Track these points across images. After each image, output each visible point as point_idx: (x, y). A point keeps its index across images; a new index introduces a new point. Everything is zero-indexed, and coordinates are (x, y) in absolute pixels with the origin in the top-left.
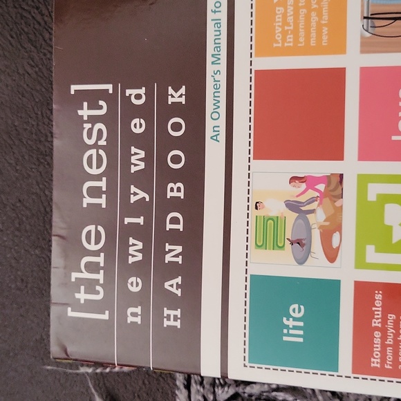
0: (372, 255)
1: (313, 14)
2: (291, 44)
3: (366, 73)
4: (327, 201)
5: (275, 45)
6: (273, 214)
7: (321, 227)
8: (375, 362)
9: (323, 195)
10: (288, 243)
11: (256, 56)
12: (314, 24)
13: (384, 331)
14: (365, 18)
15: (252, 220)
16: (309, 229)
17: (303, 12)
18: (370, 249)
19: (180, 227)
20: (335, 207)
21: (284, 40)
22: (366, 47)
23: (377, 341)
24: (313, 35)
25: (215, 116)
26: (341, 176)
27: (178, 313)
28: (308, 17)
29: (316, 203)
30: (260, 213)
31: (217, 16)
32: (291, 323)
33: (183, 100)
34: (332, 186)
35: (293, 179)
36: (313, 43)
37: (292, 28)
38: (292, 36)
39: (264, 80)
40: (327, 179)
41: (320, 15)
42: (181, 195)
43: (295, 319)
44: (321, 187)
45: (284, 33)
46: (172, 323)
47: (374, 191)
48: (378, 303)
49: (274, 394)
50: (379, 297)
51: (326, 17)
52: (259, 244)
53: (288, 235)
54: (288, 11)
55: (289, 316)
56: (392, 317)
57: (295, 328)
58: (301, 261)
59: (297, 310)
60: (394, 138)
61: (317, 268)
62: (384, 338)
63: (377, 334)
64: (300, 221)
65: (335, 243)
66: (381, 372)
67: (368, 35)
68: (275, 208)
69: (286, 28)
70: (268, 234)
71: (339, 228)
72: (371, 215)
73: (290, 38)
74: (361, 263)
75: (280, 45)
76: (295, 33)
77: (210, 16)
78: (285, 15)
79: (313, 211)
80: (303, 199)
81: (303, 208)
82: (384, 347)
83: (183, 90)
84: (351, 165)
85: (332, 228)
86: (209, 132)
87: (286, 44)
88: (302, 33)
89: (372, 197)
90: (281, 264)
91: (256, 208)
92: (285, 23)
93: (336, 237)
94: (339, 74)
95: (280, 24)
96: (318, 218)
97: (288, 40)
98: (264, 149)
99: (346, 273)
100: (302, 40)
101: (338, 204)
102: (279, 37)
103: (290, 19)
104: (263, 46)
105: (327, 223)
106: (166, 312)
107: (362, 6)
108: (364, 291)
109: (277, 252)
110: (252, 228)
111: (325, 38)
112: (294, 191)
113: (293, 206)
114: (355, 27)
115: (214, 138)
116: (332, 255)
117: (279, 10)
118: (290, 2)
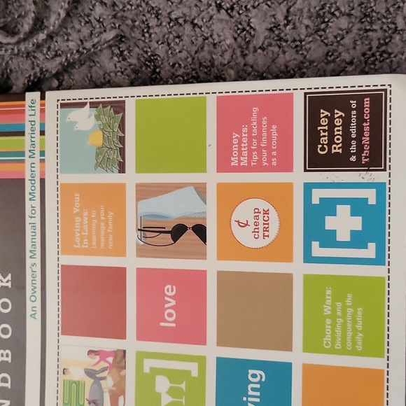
1: (102, 224)
2: (87, 247)
3: (141, 272)
4: (114, 371)
5: (75, 246)
6: (76, 378)
7: (110, 391)
9: (112, 366)
10: (86, 402)
11: (62, 254)
12: (103, 232)
14: (139, 230)
15: (61, 383)
16: (102, 392)
17: (95, 222)
19: (8, 385)
20: (120, 376)
21: (82, 242)
22: (141, 253)
24: (103, 240)
25: (33, 299)
26: (125, 352)
28: (98, 226)
29: (106, 372)
31: (33, 220)
33: (9, 285)
35: (90, 352)
36: (102, 246)
37: (87, 234)
38: (87, 240)
39: (67, 271)
40: (114, 354)
41: (107, 225)
42: (9, 359)
45: (82, 238)
51: (111, 227)
52: (66, 402)
53: (87, 396)
54: (84, 220)
60: (162, 324)
64: (95, 386)
65: (121, 404)
67: (142, 243)
68: (77, 374)
69: (83, 234)
70: (73, 394)
71: (123, 393)
75: (79, 246)
76: (90, 237)
77: (28, 220)
78: (82, 223)
79: (104, 378)
81: (98, 376)
83: (9, 277)
84: (131, 344)
85: (118, 392)
86: (29, 312)
87: (83, 246)
88: (94, 239)
89: (146, 370)
91: (64, 374)
92: (82, 230)
93: (121, 399)
95: (78, 230)
96: (108, 384)
97: (85, 243)
98: (68, 328)
100: (94, 243)
101: (122, 373)
102: (78, 240)
103: (86, 227)
104: (67, 246)
105: (115, 389)
107: (137, 220)
110: (61, 389)
111: (111, 243)
112: (91, 362)
113: (90, 373)
114: (132, 236)
115: (33, 316)
117: (78, 219)
118: (86, 214)
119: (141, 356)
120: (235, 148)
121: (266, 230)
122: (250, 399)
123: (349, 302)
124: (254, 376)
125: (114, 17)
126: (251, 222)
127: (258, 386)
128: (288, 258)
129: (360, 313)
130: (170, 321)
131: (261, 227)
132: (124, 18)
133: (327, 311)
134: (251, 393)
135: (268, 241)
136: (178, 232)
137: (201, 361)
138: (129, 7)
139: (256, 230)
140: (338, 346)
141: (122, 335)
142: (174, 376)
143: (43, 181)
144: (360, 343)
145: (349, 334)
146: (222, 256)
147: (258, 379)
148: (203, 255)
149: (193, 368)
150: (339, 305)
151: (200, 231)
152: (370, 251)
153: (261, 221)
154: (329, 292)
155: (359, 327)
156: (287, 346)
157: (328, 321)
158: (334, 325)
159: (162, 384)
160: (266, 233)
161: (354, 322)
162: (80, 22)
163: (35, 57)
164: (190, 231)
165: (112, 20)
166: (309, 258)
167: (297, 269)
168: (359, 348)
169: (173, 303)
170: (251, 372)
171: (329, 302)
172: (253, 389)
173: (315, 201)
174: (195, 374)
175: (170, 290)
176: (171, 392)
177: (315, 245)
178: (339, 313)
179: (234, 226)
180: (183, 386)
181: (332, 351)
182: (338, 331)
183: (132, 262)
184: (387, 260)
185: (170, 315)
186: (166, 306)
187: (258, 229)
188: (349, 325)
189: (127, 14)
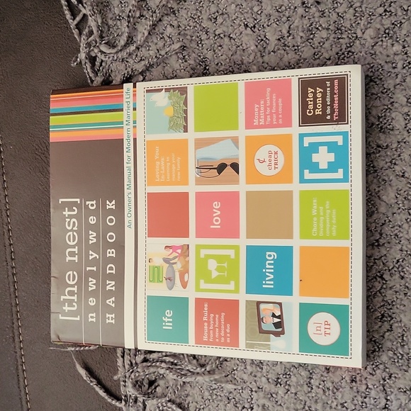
0: (203, 285)
1: (173, 165)
2: (164, 180)
3: (198, 195)
4: (182, 258)
5: (156, 180)
6: (157, 265)
7: (179, 271)
8: (205, 338)
9: (180, 255)
11: (148, 185)
12: (174, 170)
13: (209, 322)
14: (197, 168)
15: (148, 268)
16: (174, 272)
17: (168, 164)
18: (202, 282)
19: (114, 272)
20: (186, 261)
21: (160, 177)
22: (198, 182)
23: (206, 327)
24: (174, 176)
25: (129, 215)
26: (188, 245)
27: (113, 316)
28: (171, 167)
30: (151, 264)
31: (129, 165)
32: (166, 320)
33: (114, 207)
34: (184, 251)
35: (166, 247)
36: (173, 179)
37: (163, 172)
39: (151, 197)
40: (181, 247)
41: (176, 166)
42: (114, 255)
43: (168, 318)
44: (179, 251)
45: (160, 175)
46: (110, 321)
47: (203, 252)
48: (206, 309)
49: (164, 358)
50: (206, 305)
51: (179, 167)
52: (151, 280)
54: (162, 163)
55: (165, 316)
56: (212, 315)
57: (168, 322)
58: (170, 289)
59: (169, 313)
60: (212, 227)
61: (178, 292)
62: (209, 326)
63: (206, 324)
64: (170, 268)
65: (186, 280)
66: (208, 343)
67: (198, 176)
68: (158, 261)
69: (161, 172)
70: (155, 275)
71: (187, 272)
72: (202, 264)
73: (163, 177)
74: (198, 289)
75: (158, 180)
76: (165, 174)
77: (125, 165)
78: (160, 166)
79: (175, 263)
80: (171, 257)
81: (171, 262)
82: (209, 330)
83: (114, 202)
84: (192, 240)
85: (184, 271)
86: (126, 224)
87: (161, 180)
88: (168, 175)
89: (202, 256)
90: (161, 290)
91: (149, 262)
92: (161, 170)
93: (186, 275)
94: (186, 195)
95: (158, 170)
96: (178, 267)
98: (152, 233)
99: (191, 294)
100: (168, 178)
101: (187, 259)
102: (158, 176)
103: (163, 168)
104: (151, 181)
105: (182, 269)
106: (108, 315)
107: (195, 162)
108: (199, 302)
109: (160, 284)
110: (147, 272)
111: (179, 177)
112: (167, 253)
113: (166, 261)
114: (192, 173)
115: (129, 226)
116: (184, 285)
117: (158, 163)
118: (163, 159)
119: (198, 247)
120: (256, 113)
121: (276, 164)
122: (267, 270)
123: (327, 207)
124: (270, 256)
125: (179, 34)
126: (267, 160)
127: (272, 262)
128: (290, 181)
129: (334, 213)
130: (216, 224)
131: (273, 162)
132: (185, 35)
133: (314, 212)
134: (268, 266)
135: (277, 171)
136: (221, 168)
137: (236, 248)
138: (189, 27)
139: (270, 165)
140: (321, 234)
141: (186, 235)
142: (219, 259)
143: (135, 140)
144: (334, 231)
145: (328, 226)
146: (248, 182)
147: (272, 258)
148: (237, 182)
149: (231, 253)
150: (321, 208)
151: (235, 167)
152: (340, 174)
153: (273, 159)
154: (315, 201)
155: (334, 221)
156: (290, 236)
157: (315, 219)
158: (318, 221)
159: (212, 265)
160: (276, 166)
161: (331, 219)
162: (157, 38)
163: (127, 62)
164: (229, 167)
165: (179, 36)
166: (302, 180)
167: (296, 187)
168: (334, 234)
169: (219, 213)
170: (268, 253)
171: (315, 207)
172: (269, 264)
173: (306, 145)
174: (233, 256)
175: (216, 205)
176: (218, 269)
177: (306, 171)
178: (322, 214)
179: (256, 162)
180: (225, 265)
181: (318, 238)
182: (321, 225)
183: (192, 189)
184: (350, 179)
185: (217, 221)
186: (214, 215)
187: (271, 163)
188: (328, 221)
189: (187, 32)
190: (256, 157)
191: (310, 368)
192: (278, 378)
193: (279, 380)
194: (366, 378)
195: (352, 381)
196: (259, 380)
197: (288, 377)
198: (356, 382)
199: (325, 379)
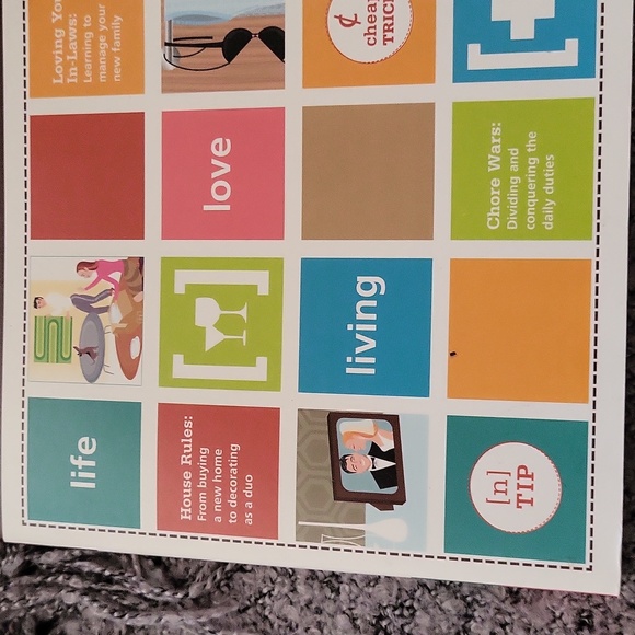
1: (102, 39)
2: (75, 80)
3: (170, 119)
4: (124, 294)
5: (55, 81)
6: (56, 314)
7: (116, 331)
8: (186, 514)
9: (119, 287)
10: (75, 352)
11: (32, 96)
12: (103, 52)
13: (195, 470)
14: (166, 44)
15: (30, 322)
16: (101, 332)
17: (89, 35)
20: (133, 303)
21: (66, 74)
22: (170, 85)
23: (187, 484)
24: (103, 67)
26: (141, 260)
28: (95, 43)
30: (40, 312)
32: (80, 463)
34: (131, 274)
35: (82, 265)
36: (102, 78)
37: (75, 58)
38: (75, 69)
39: (41, 128)
40: (124, 265)
41: (110, 41)
43: (85, 458)
44: (117, 276)
45: (66, 65)
48: (188, 433)
49: (78, 563)
50: (188, 424)
51: (118, 43)
52: (40, 355)
53: (76, 343)
54: (71, 34)
55: (77, 454)
56: (205, 451)
57: (85, 469)
58: (92, 378)
59: (87, 445)
60: (206, 208)
61: (112, 387)
62: (195, 479)
63: (187, 475)
64: (90, 322)
65: (134, 355)
66: (192, 526)
67: (171, 67)
68: (59, 305)
69: (68, 58)
70: (50, 341)
71: (138, 332)
73: (73, 71)
74: (166, 379)
75: (61, 81)
76: (80, 63)
78: (66, 41)
79: (106, 309)
80: (93, 293)
81: (94, 305)
82: (196, 491)
84: (153, 246)
85: (131, 330)
87: (69, 80)
88: (88, 66)
90: (65, 382)
91: (36, 306)
92: (67, 51)
93: (135, 342)
94: (138, 119)
95: (61, 52)
96: (113, 318)
97: (72, 74)
98: (42, 227)
99: (148, 393)
100: (88, 74)
101: (137, 298)
102: (59, 70)
103: (73, 46)
104: (40, 83)
105: (124, 325)
107: (163, 28)
108: (171, 416)
109: (63, 366)
110: (30, 333)
111: (117, 72)
112: (82, 282)
113: (81, 302)
116: (130, 368)
117: (59, 33)
118: (73, 22)
119: (170, 266)
121: (388, 28)
122: (359, 327)
123: (531, 147)
124: (367, 286)
126: (363, 16)
127: (373, 303)
128: (428, 76)
129: (550, 165)
130: (220, 200)
131: (380, 24)
133: (494, 164)
134: (360, 316)
135: (391, 48)
136: (234, 42)
137: (275, 267)
139: (372, 31)
140: (513, 225)
141: (138, 233)
142: (227, 296)
144: (549, 217)
145: (532, 201)
146: (310, 80)
147: (373, 292)
148: (278, 81)
149: (260, 280)
150: (514, 152)
151: (274, 39)
152: (569, 55)
153: (380, 14)
154: (496, 131)
155: (549, 189)
156: (425, 232)
157: (496, 183)
158: (505, 188)
159: (207, 312)
160: (389, 35)
161: (541, 181)
164: (256, 40)
166: (462, 74)
167: (443, 93)
168: (549, 225)
169: (227, 168)
170: (361, 280)
171: (496, 149)
172: (365, 310)
174: (264, 290)
175: (220, 148)
176: (222, 325)
177: (474, 49)
178: (514, 167)
179: (333, 23)
180: (243, 313)
181: (503, 234)
182: (513, 200)
183: (153, 103)
184: (598, 67)
185: (221, 190)
186: (214, 175)
187: (375, 27)
188: (532, 187)
190: (334, 10)
191: (465, 590)
192: (380, 618)
193: (384, 623)
194: (618, 618)
195: (581, 625)
196: (329, 621)
197: (406, 613)
198: (591, 628)
199: (508, 619)
